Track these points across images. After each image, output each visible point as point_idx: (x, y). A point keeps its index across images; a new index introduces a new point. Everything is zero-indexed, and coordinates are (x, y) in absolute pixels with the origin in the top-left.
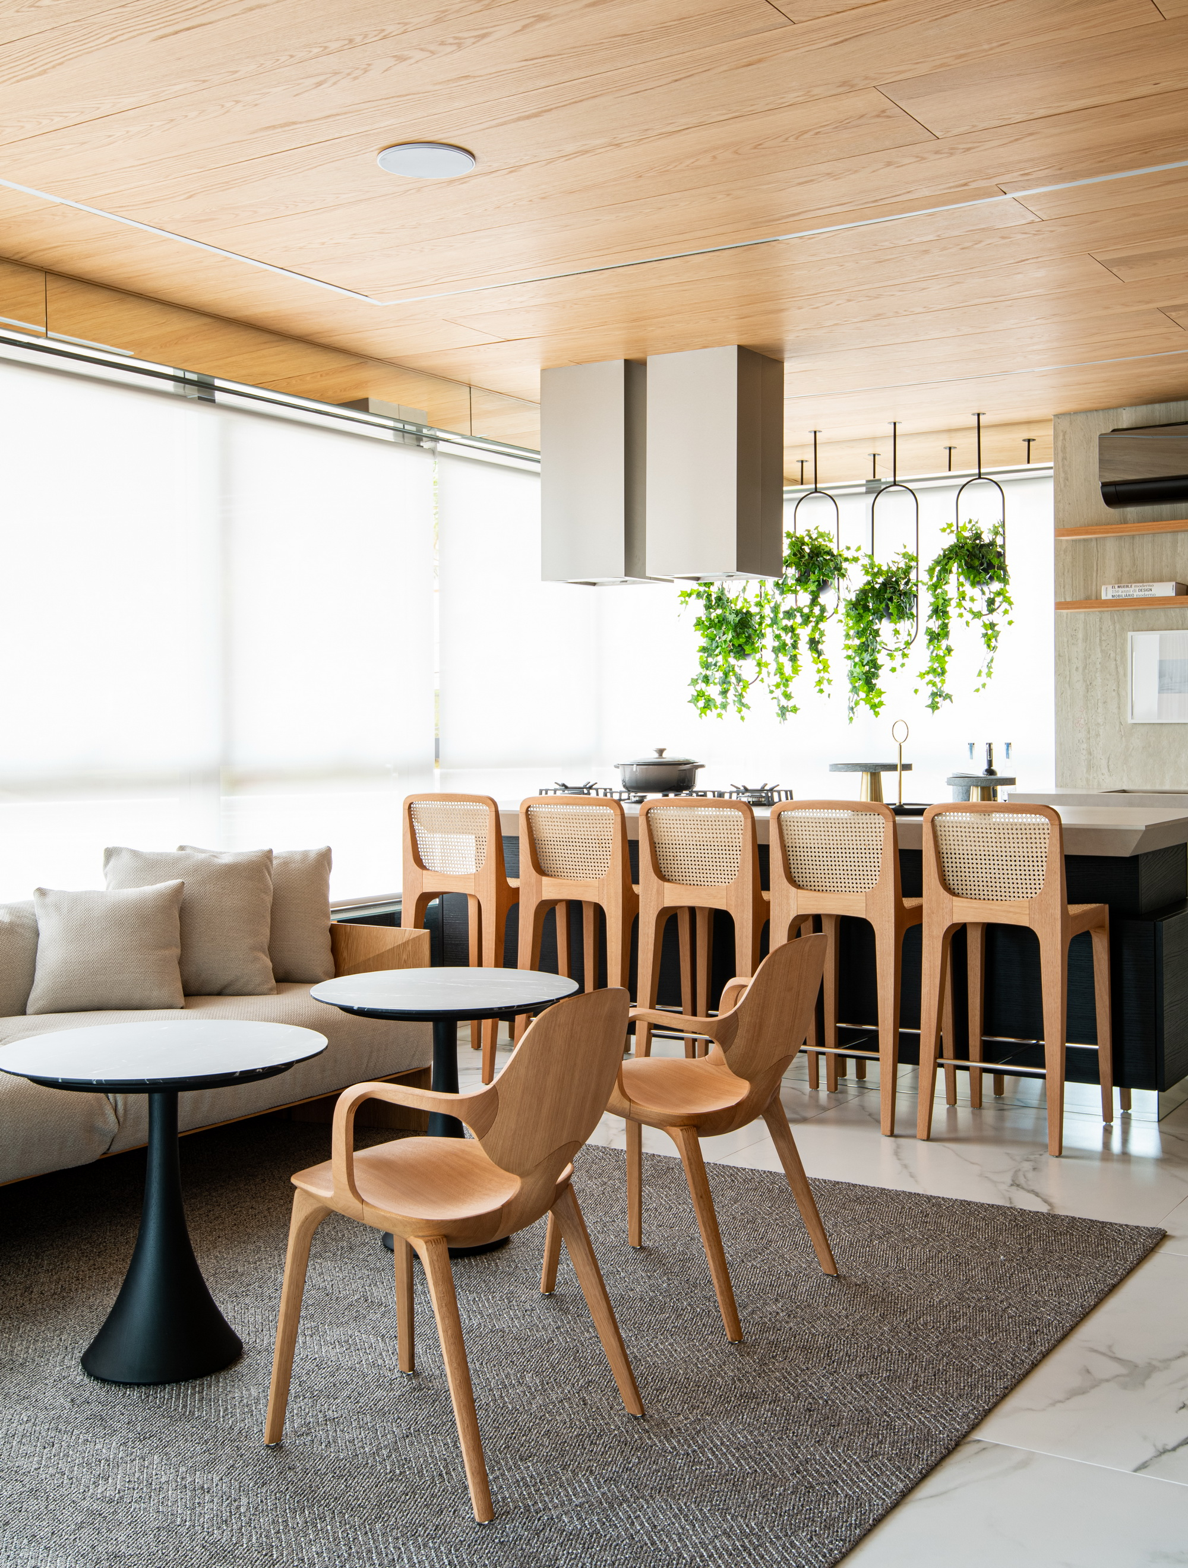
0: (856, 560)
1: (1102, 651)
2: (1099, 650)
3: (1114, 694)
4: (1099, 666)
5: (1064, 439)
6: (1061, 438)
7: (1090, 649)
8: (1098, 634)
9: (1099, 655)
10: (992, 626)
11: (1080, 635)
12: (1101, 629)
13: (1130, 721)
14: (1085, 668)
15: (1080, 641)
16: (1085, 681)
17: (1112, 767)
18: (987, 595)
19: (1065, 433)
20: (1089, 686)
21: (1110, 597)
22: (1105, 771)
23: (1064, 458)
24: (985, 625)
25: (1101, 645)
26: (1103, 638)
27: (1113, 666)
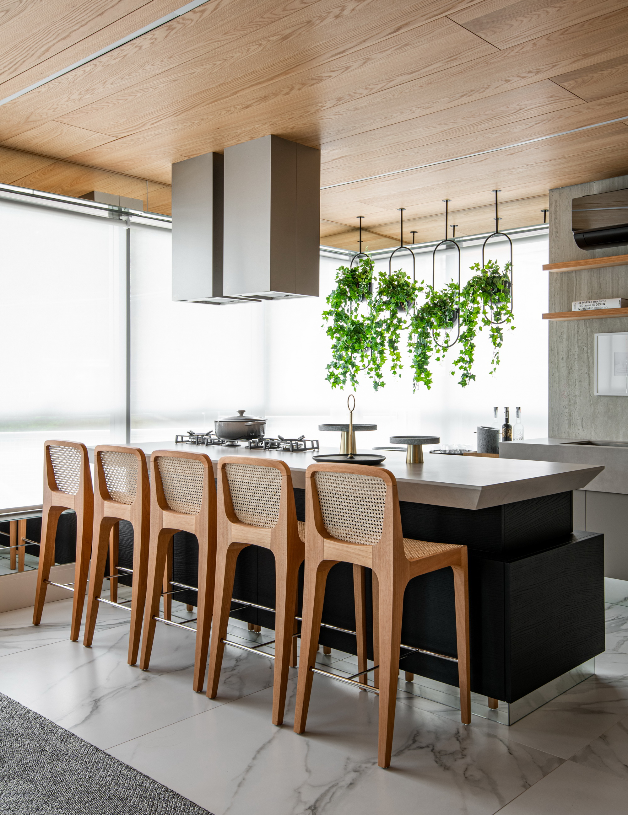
0: (421, 289)
1: (579, 347)
2: (576, 346)
3: (586, 376)
4: (576, 357)
5: (556, 206)
6: (554, 205)
7: (571, 346)
8: (576, 336)
9: (577, 349)
10: (498, 330)
11: (565, 336)
12: (578, 332)
13: (596, 394)
14: (568, 358)
15: (564, 340)
16: (567, 367)
17: (584, 425)
18: (495, 309)
19: (556, 201)
20: (570, 370)
21: (577, 310)
22: (580, 427)
23: (556, 218)
24: (492, 330)
25: (578, 343)
26: (580, 338)
27: (586, 357)
